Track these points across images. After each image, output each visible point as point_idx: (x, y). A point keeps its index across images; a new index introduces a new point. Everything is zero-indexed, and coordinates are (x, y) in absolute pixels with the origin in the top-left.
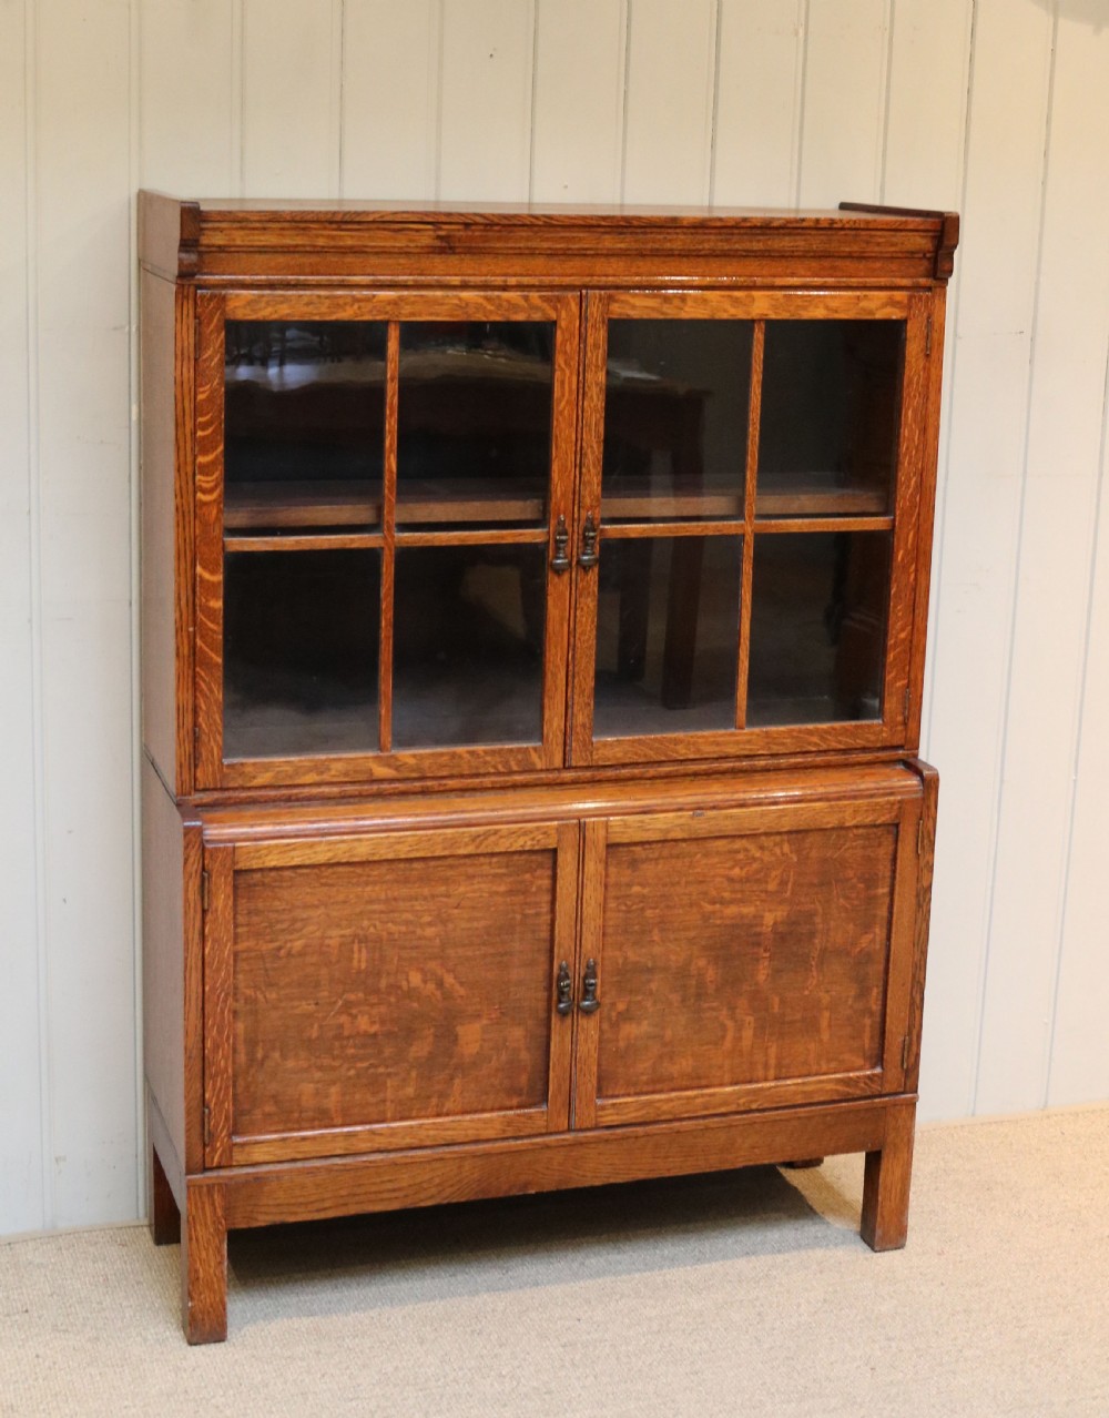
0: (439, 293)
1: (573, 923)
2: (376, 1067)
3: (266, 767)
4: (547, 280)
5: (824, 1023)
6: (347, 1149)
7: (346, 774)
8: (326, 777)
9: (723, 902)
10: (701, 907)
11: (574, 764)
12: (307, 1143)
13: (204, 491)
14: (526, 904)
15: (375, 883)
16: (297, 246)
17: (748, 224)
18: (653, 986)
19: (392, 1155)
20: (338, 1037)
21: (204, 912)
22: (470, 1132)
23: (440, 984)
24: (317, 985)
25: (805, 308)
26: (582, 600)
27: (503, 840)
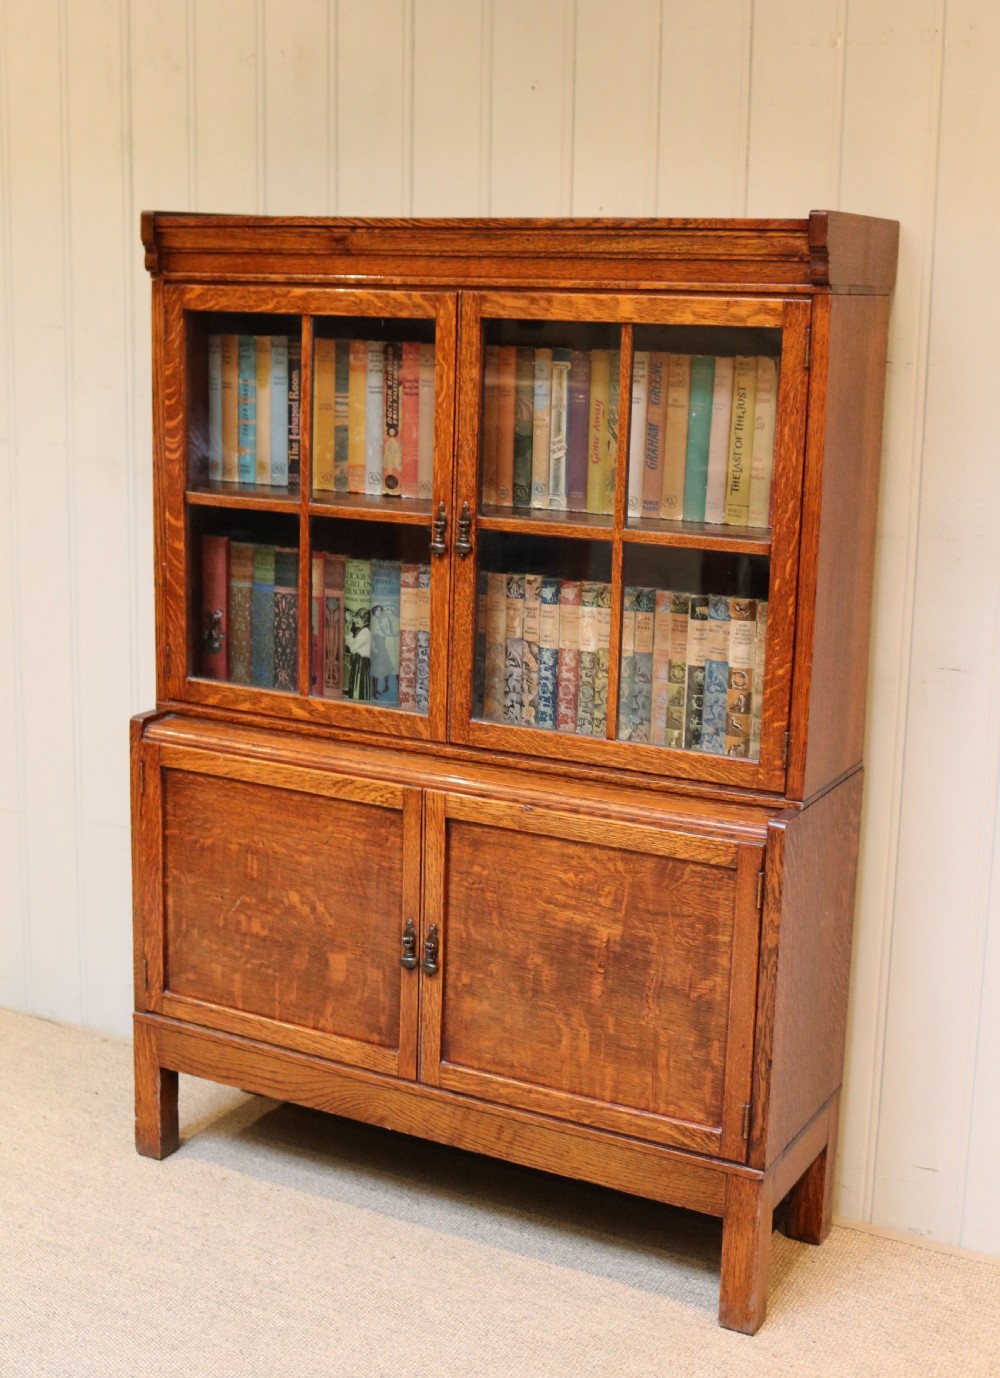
0: (339, 291)
1: (417, 885)
2: (268, 967)
3: (216, 690)
4: (427, 280)
5: (662, 1061)
6: (243, 1031)
7: (272, 709)
8: (258, 708)
9: (557, 904)
10: (536, 903)
11: (454, 741)
12: (215, 1015)
13: (171, 451)
15: (263, 804)
17: (600, 225)
18: (494, 968)
19: (276, 1050)
20: (238, 931)
22: (335, 1052)
23: (313, 909)
24: (223, 880)
25: (670, 313)
26: (461, 585)
27: (358, 791)
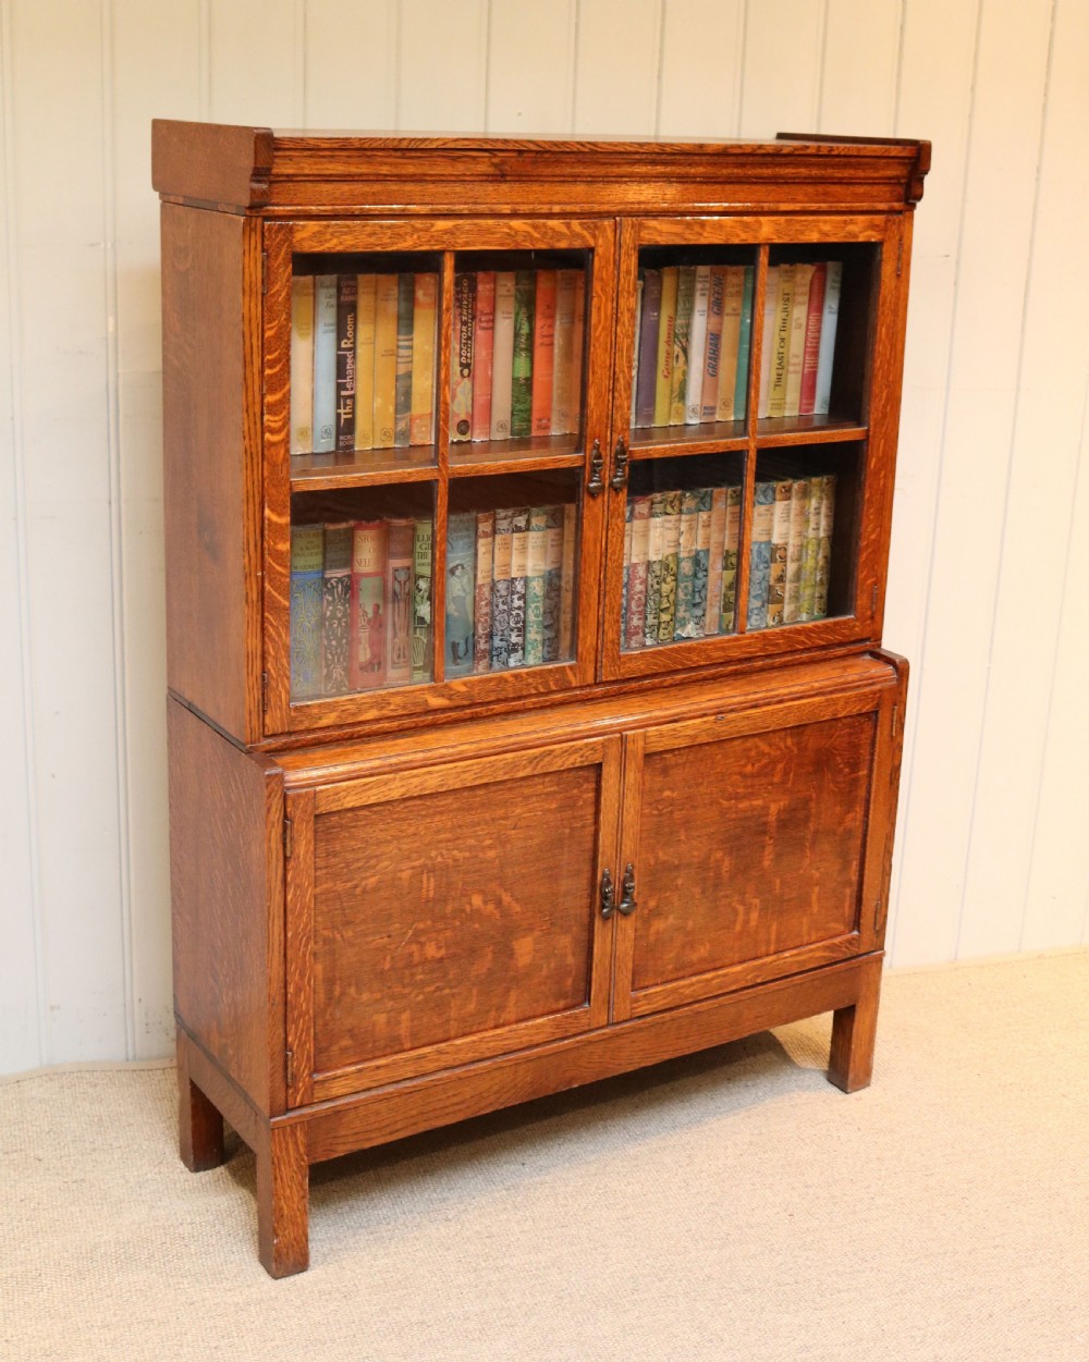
0: (491, 222)
1: (615, 832)
2: (442, 989)
3: (332, 707)
4: (586, 207)
5: (814, 898)
6: (416, 1072)
7: (404, 707)
8: (386, 712)
9: (738, 797)
10: (720, 804)
11: (604, 679)
12: (381, 1071)
13: (273, 432)
14: (574, 817)
15: (441, 813)
16: (361, 175)
17: (763, 151)
19: (458, 1071)
20: (410, 965)
21: (286, 859)
22: (524, 1039)
23: (499, 903)
24: (390, 916)
25: (802, 233)
26: (613, 520)
27: (558, 759)
